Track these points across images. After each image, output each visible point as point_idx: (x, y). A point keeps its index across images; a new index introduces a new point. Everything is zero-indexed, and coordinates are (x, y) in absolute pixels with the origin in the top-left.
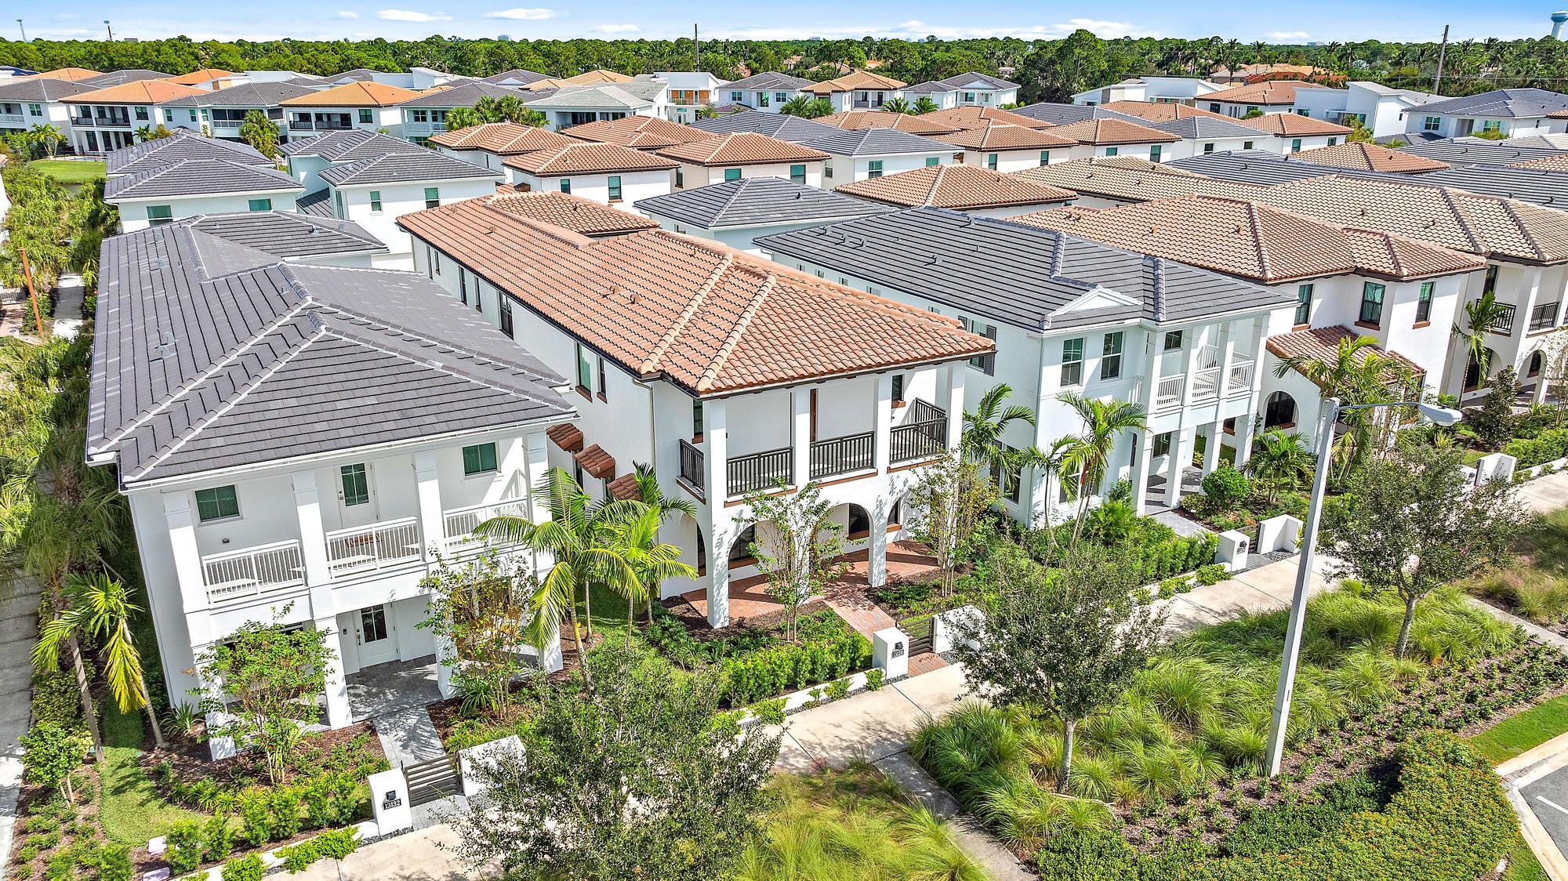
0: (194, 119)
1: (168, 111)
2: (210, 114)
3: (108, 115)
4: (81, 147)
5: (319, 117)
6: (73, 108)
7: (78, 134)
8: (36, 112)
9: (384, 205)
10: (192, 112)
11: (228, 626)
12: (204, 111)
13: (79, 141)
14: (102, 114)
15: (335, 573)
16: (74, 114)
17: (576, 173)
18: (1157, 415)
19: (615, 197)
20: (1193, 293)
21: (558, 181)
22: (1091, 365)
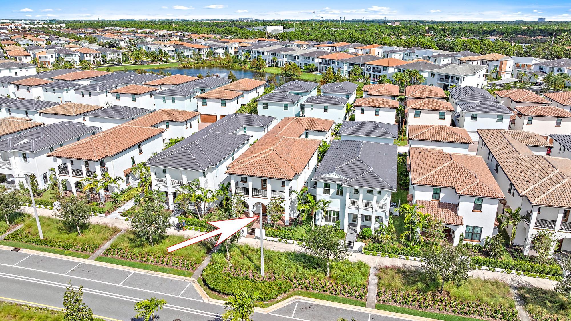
0: (343, 65)
1: (338, 63)
2: (348, 64)
3: (328, 62)
4: (320, 70)
5: (374, 68)
6: (320, 59)
7: (320, 66)
8: (313, 60)
9: (314, 109)
10: (343, 63)
12: (346, 63)
13: (320, 68)
14: (326, 61)
15: (171, 185)
16: (320, 61)
17: (365, 107)
18: (350, 208)
19: (377, 114)
20: (364, 180)
21: (360, 108)
22: (332, 191)
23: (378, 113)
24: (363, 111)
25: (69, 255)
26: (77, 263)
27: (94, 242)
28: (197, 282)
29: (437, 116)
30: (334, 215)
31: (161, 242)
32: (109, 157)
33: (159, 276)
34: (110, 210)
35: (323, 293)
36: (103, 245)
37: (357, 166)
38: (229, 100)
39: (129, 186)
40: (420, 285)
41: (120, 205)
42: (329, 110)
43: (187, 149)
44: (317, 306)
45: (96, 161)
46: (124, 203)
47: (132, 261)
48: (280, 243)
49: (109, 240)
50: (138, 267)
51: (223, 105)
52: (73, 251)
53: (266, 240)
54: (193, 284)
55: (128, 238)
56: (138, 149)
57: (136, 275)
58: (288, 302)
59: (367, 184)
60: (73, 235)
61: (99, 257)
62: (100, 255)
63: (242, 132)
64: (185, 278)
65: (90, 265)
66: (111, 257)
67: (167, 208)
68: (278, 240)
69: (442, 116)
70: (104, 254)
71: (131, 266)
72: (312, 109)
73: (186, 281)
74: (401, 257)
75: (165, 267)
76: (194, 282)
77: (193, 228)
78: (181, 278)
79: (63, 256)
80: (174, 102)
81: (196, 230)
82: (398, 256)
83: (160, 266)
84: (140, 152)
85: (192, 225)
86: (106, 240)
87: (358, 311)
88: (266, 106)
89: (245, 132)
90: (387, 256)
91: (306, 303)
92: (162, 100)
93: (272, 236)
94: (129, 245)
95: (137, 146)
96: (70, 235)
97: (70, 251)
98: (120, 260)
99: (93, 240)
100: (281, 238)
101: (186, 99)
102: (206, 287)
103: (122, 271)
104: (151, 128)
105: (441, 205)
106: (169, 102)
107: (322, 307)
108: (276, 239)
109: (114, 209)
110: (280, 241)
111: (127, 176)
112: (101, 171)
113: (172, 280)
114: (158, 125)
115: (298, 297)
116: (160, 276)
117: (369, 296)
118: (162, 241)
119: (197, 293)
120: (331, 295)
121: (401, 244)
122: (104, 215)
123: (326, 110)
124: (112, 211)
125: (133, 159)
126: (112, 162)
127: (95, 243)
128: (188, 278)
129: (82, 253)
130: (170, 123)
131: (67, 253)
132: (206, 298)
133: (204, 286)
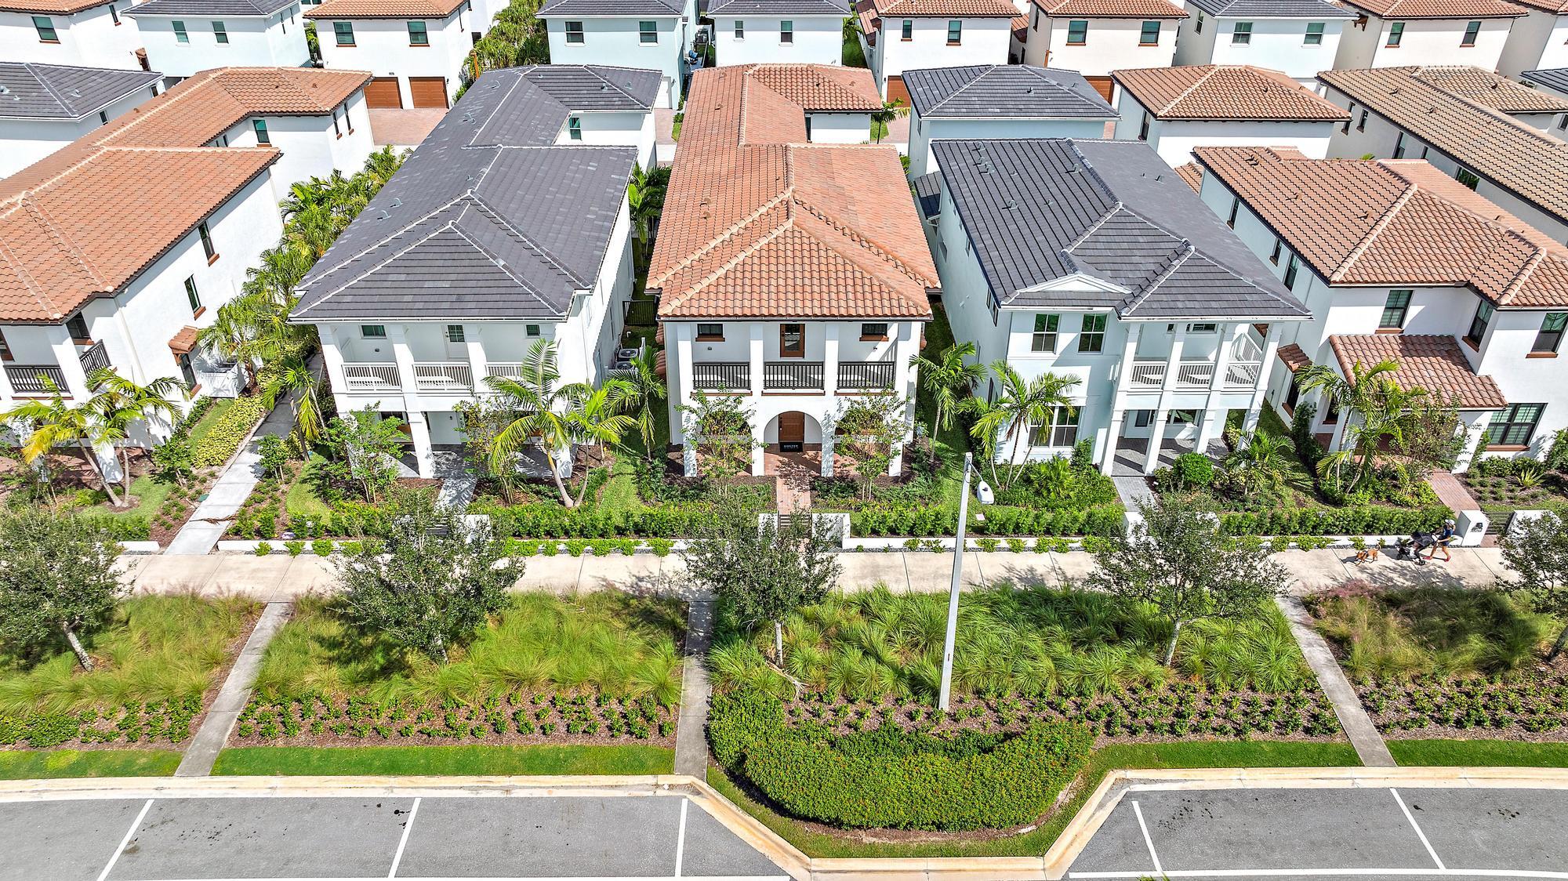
9: (745, 33)
11: (359, 405)
15: (420, 386)
17: (917, 16)
18: (1130, 393)
19: (954, 40)
20: (1191, 290)
21: (900, 22)
22: (1066, 339)
23: (955, 36)
24: (907, 33)
25: (76, 771)
26: (131, 807)
27: (171, 689)
28: (712, 791)
29: (1137, 34)
30: (1062, 420)
31: (474, 637)
32: (105, 295)
33: (537, 793)
34: (166, 513)
35: (1192, 737)
36: (215, 689)
37: (1132, 239)
38: (437, 17)
39: (197, 397)
40: (1476, 644)
41: (198, 487)
42: (796, 35)
43: (450, 232)
44: (1204, 796)
45: (54, 323)
46: (213, 475)
47: (385, 747)
48: (918, 556)
49: (231, 660)
50: (429, 771)
51: (418, 37)
52: (86, 749)
53: (859, 549)
54: (696, 800)
55: (321, 640)
56: (200, 243)
57: (431, 807)
58: (1101, 806)
59: (1206, 305)
60: (54, 670)
61: (228, 752)
62: (226, 745)
63: (564, 138)
64: (649, 779)
65: (204, 804)
66: (280, 743)
67: (405, 471)
68: (906, 544)
69: (1150, 36)
70: (242, 733)
71: (392, 768)
72: (739, 33)
73: (660, 793)
74: (1338, 543)
75: (544, 745)
76: (699, 793)
77: (562, 547)
78: (636, 785)
79: (42, 784)
80: (222, 37)
81: (574, 552)
82: (1328, 541)
83: (518, 745)
84: (210, 253)
85: (549, 534)
86: (220, 663)
87: (1347, 785)
88: (575, 32)
89: (576, 134)
90: (1291, 544)
91: (1166, 795)
92: (171, 35)
93: (875, 533)
94: (335, 671)
95: (197, 232)
96: (40, 672)
97: (73, 752)
98: (331, 752)
99: (163, 679)
100: (911, 533)
101: (268, 23)
102: (761, 809)
103: (363, 803)
104: (209, 150)
105: (1413, 346)
106: (202, 38)
107: (1228, 797)
108: (897, 542)
109: (182, 510)
110: (911, 548)
111: (185, 361)
112: (82, 359)
113: (602, 803)
114: (229, 135)
115: (1120, 774)
116: (544, 794)
117: (1344, 718)
118: (478, 632)
119: (742, 842)
120: (1222, 739)
121: (1301, 489)
122: (152, 546)
123: (787, 37)
124: (181, 521)
125: (189, 284)
126: (117, 315)
127: (180, 691)
128: (664, 780)
129: (134, 747)
130: (269, 122)
131: (63, 763)
132: (791, 859)
133: (748, 802)
